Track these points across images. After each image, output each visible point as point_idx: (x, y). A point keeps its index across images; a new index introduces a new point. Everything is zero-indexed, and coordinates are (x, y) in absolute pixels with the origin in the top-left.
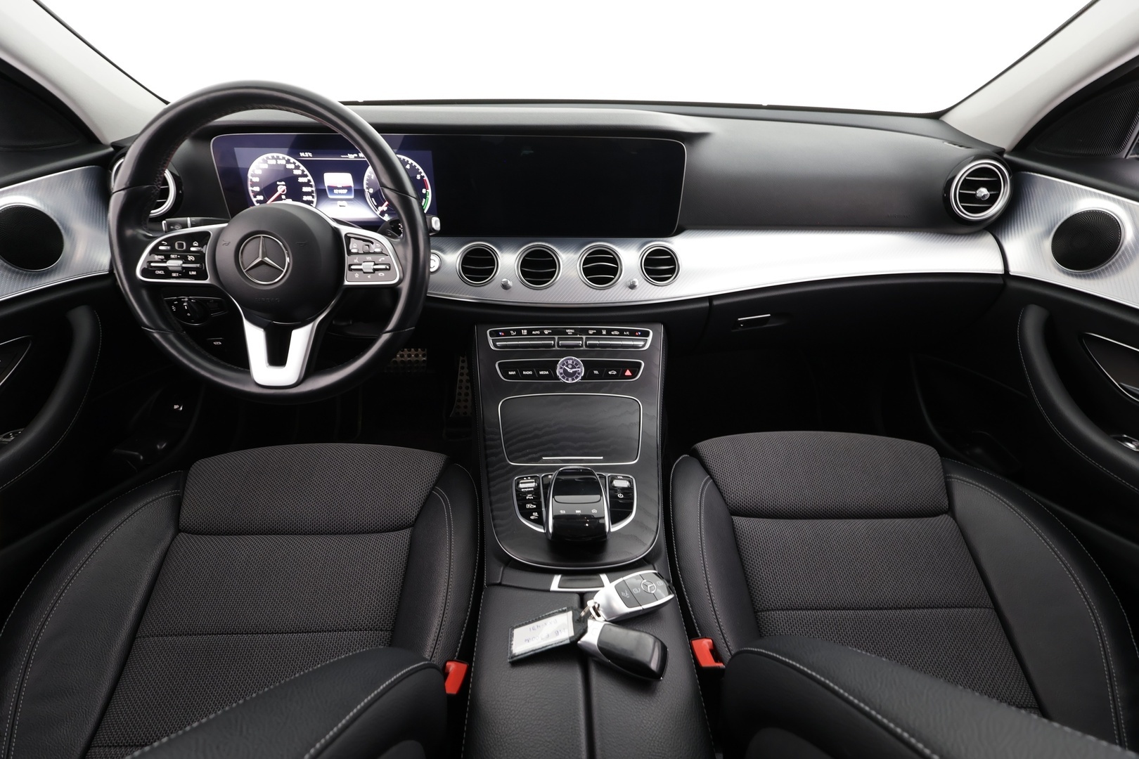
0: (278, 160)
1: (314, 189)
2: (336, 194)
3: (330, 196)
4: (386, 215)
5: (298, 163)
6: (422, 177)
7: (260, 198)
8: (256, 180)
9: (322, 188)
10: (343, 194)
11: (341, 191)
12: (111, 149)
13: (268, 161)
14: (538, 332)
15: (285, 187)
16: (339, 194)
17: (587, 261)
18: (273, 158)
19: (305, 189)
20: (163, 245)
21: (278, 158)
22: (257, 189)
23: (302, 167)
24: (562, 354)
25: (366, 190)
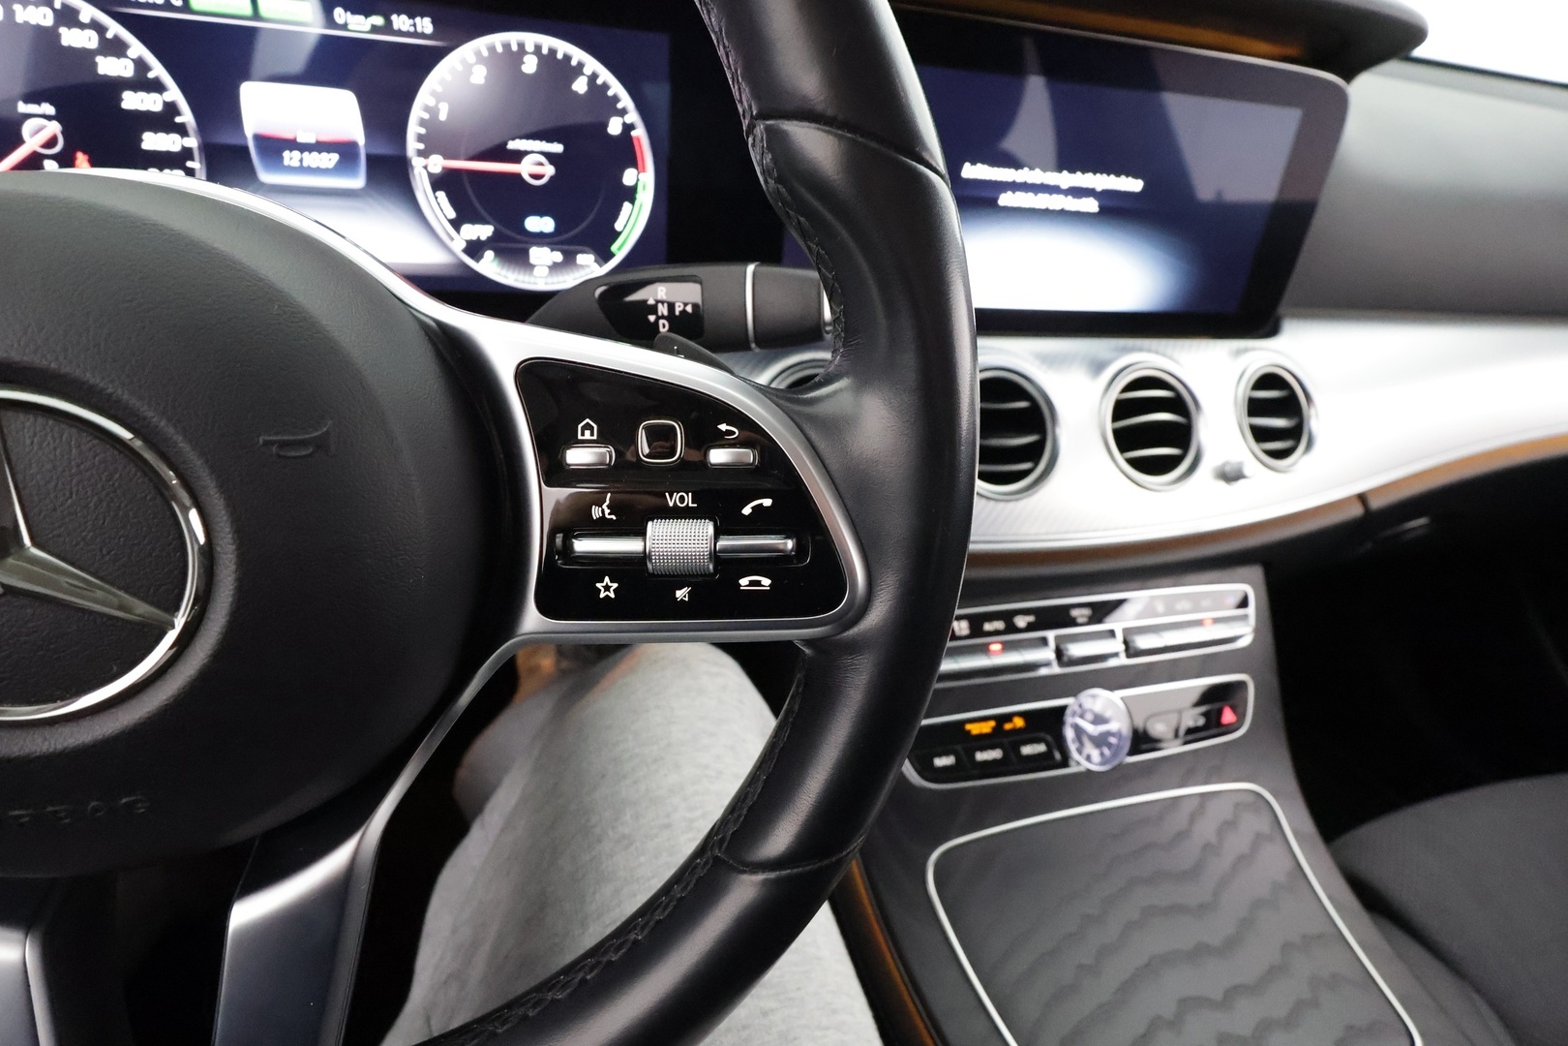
0: (17, 7)
1: (192, 142)
2: (290, 169)
3: (266, 177)
4: (489, 254)
5: (115, 29)
6: (628, 128)
9: (227, 138)
10: (320, 171)
11: (313, 159)
14: (999, 625)
15: (54, 128)
16: (303, 169)
17: (1122, 409)
19: (154, 142)
23: (137, 48)
24: (1073, 685)
25: (417, 163)
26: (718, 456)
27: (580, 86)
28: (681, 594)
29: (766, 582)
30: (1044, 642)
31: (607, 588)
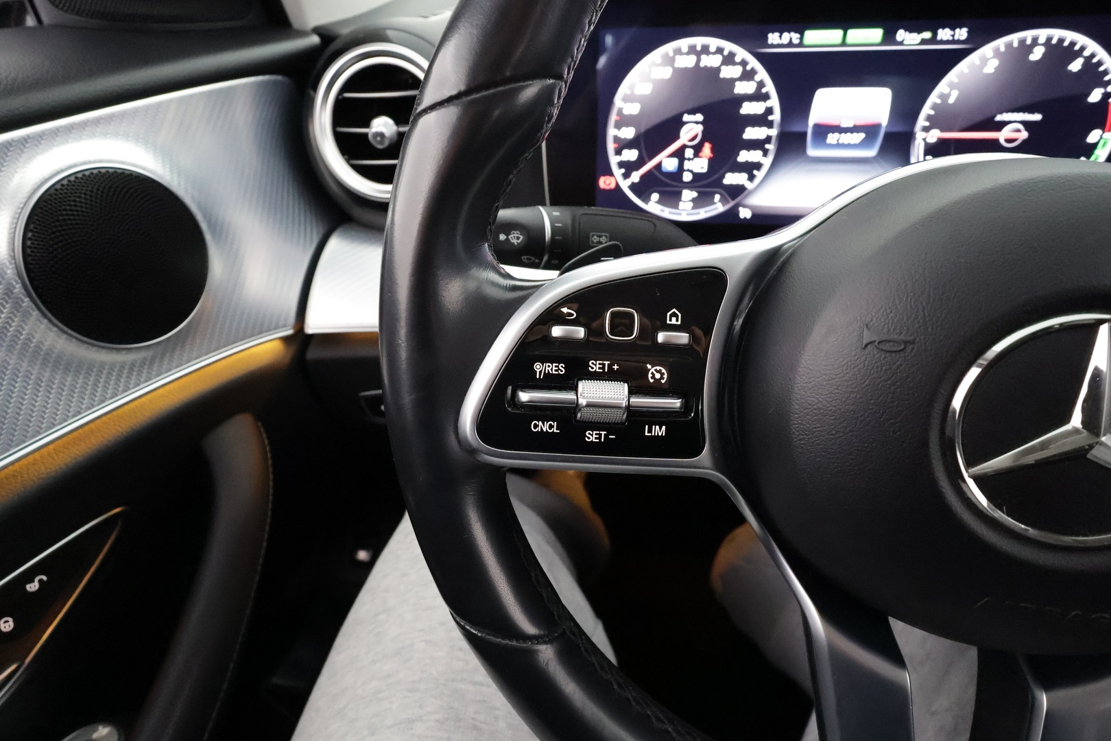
0: (703, 57)
1: (774, 132)
2: (830, 146)
3: (812, 152)
5: (754, 63)
6: (1107, 96)
7: (631, 155)
8: (632, 109)
9: (796, 128)
10: (849, 146)
11: (847, 138)
12: (315, 39)
13: (678, 57)
15: (700, 128)
16: (839, 146)
18: (692, 50)
19: (751, 133)
20: (563, 321)
21: (705, 50)
22: (628, 133)
23: (762, 74)
25: (920, 136)
27: (1076, 65)
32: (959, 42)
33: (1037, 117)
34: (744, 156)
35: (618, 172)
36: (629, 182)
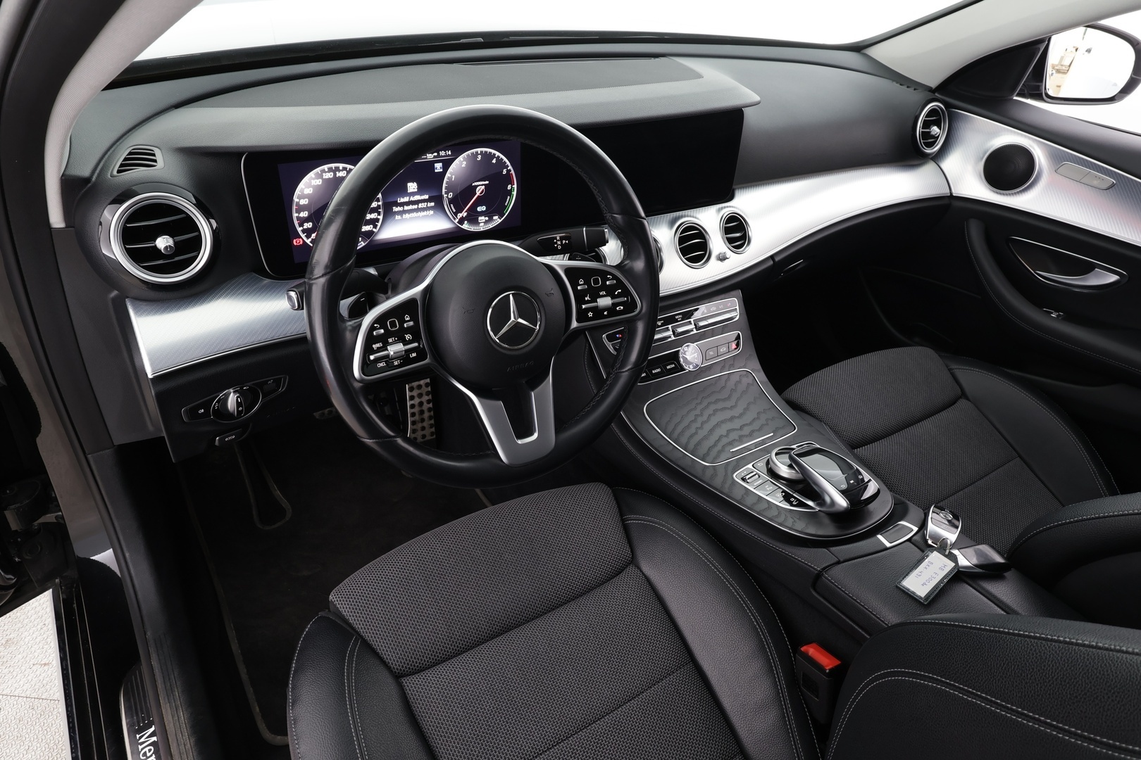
0: (337, 172)
1: (380, 203)
4: (466, 222)
6: (509, 171)
7: (308, 225)
8: (304, 202)
13: (324, 174)
17: (681, 241)
18: (330, 170)
20: (375, 329)
21: (337, 169)
22: (304, 214)
24: (680, 343)
25: (445, 196)
26: (608, 283)
27: (494, 161)
28: (605, 313)
29: (622, 308)
30: (668, 329)
31: (590, 314)
32: (449, 155)
33: (487, 182)
34: (369, 217)
35: (303, 236)
36: (310, 240)
